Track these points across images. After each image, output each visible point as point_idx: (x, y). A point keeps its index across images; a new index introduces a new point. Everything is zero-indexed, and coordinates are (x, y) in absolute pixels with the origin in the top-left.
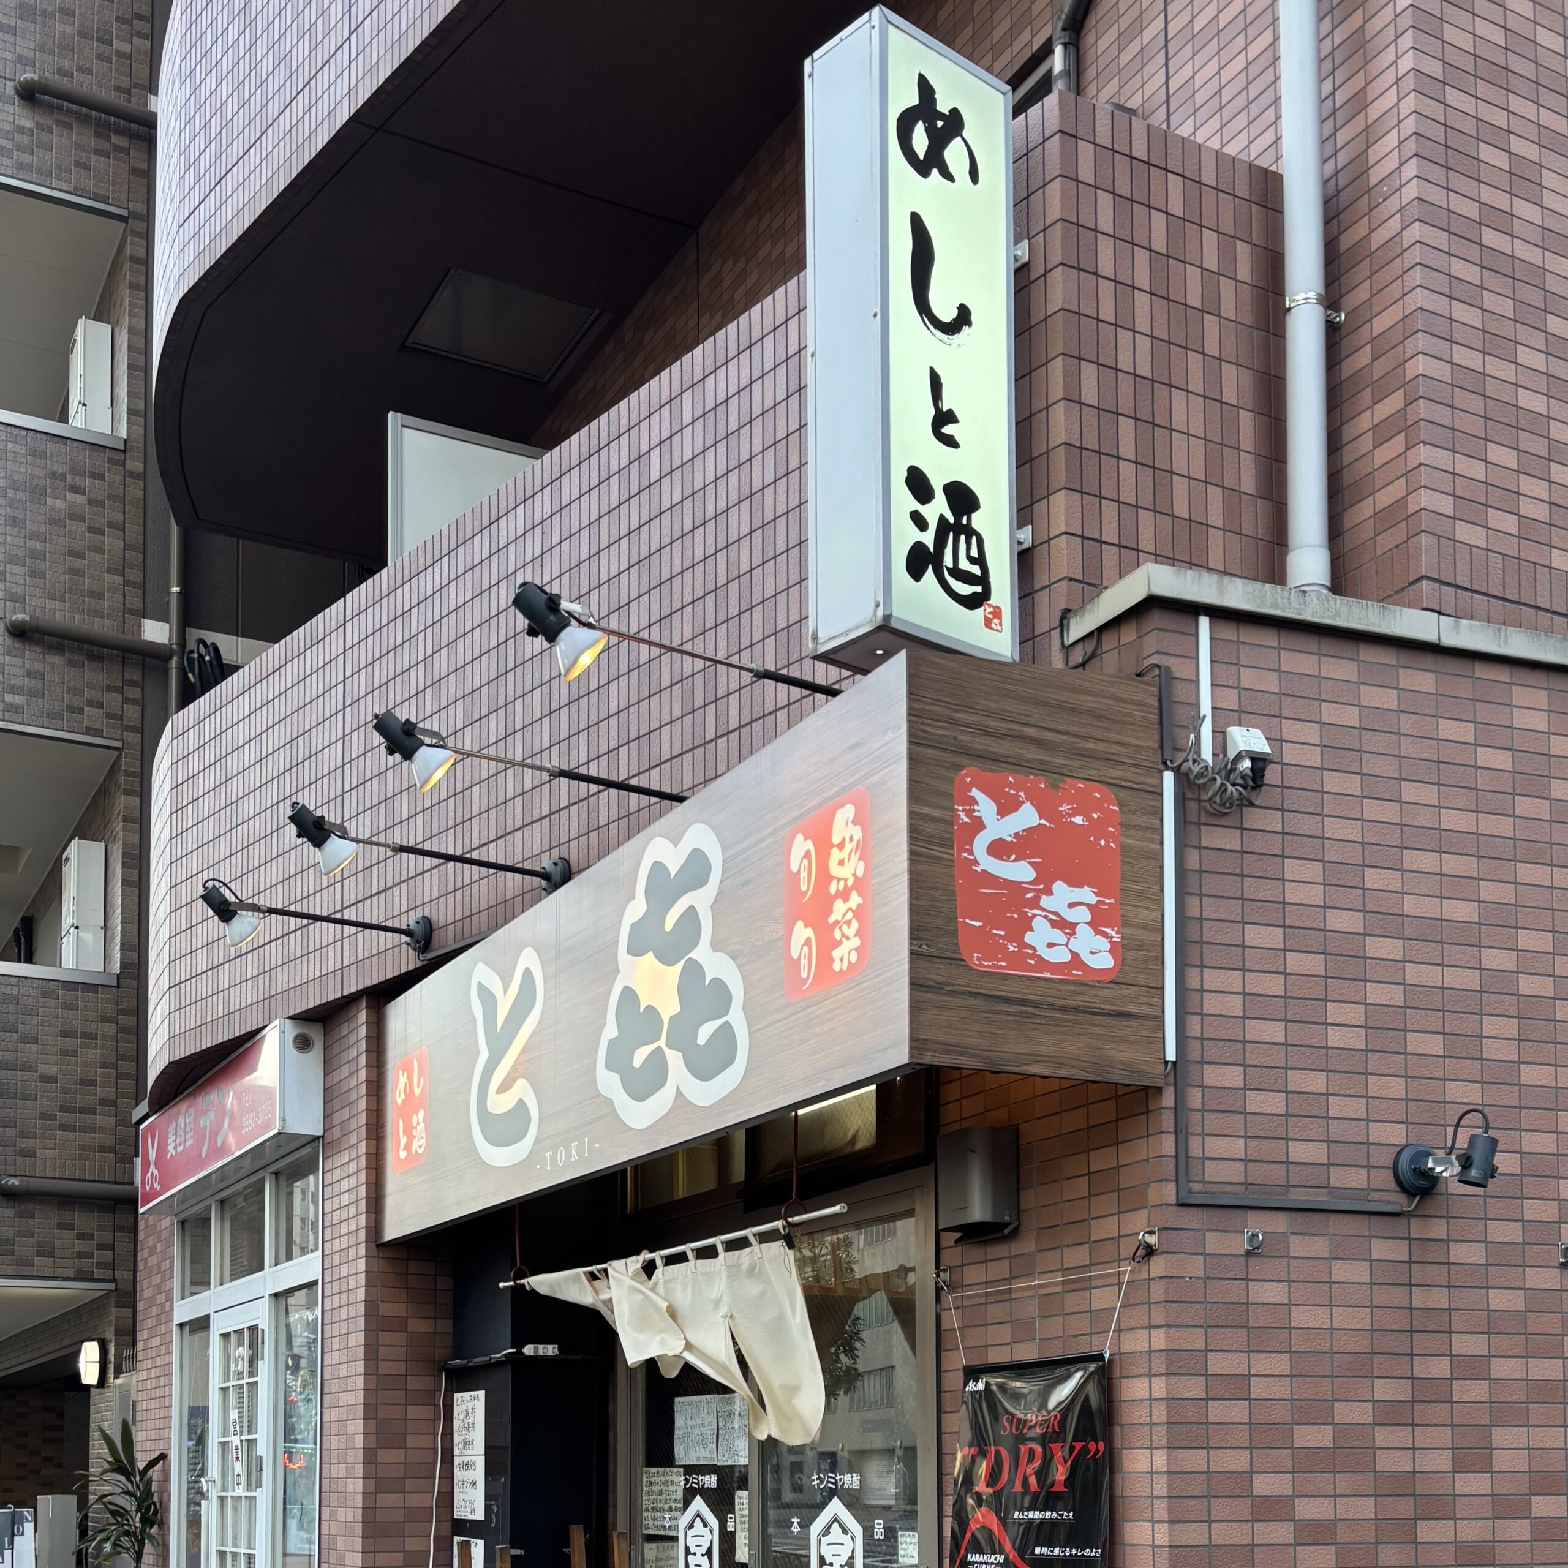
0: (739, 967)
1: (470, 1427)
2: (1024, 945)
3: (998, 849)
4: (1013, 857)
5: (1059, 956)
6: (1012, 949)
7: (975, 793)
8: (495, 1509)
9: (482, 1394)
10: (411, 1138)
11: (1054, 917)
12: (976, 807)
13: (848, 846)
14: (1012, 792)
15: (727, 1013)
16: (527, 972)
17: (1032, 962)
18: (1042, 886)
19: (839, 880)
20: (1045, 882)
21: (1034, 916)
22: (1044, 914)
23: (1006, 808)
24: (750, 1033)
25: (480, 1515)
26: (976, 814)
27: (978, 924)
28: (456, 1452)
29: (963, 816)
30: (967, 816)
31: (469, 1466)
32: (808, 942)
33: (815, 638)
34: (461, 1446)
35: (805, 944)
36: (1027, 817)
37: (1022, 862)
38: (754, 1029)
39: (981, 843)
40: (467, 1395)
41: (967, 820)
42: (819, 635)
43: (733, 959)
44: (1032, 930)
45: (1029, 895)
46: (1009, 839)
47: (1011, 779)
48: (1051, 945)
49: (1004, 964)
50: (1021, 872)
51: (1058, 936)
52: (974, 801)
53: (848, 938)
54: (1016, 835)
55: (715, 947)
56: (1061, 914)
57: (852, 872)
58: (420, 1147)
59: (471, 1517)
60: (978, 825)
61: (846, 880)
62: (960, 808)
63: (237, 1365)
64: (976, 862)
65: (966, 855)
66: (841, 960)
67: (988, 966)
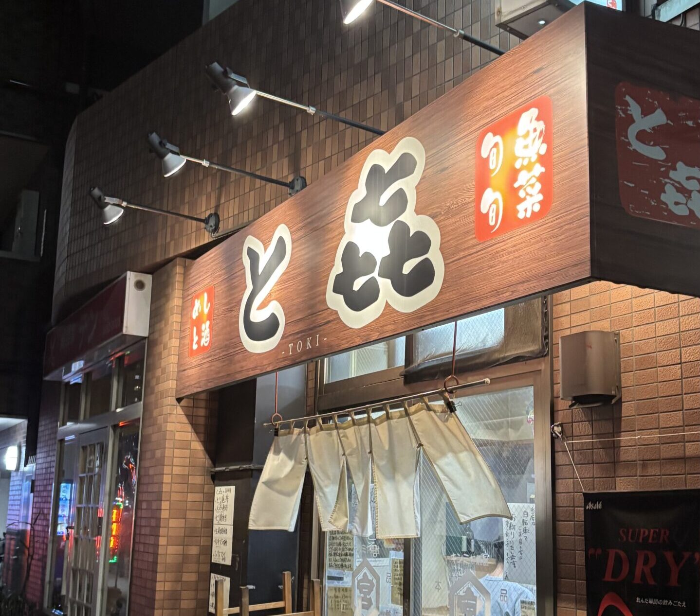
0: (437, 223)
1: (224, 508)
2: (660, 202)
3: (642, 136)
4: (652, 143)
5: (681, 211)
6: (653, 203)
7: (628, 98)
8: (238, 559)
9: (233, 488)
10: (200, 337)
11: (678, 185)
12: (629, 108)
13: (532, 135)
14: (650, 100)
15: (426, 252)
16: (281, 240)
17: (666, 214)
18: (670, 164)
19: (523, 158)
20: (671, 162)
21: (666, 183)
22: (672, 182)
23: (647, 111)
24: (445, 265)
25: (228, 562)
26: (629, 112)
27: (632, 185)
28: (215, 522)
29: (621, 113)
30: (624, 113)
31: (224, 531)
32: (495, 202)
33: (500, 12)
34: (218, 519)
35: (493, 203)
36: (659, 118)
37: (658, 148)
38: (449, 261)
39: (632, 131)
40: (223, 488)
41: (623, 116)
42: (503, 10)
43: (433, 218)
44: (665, 192)
45: (663, 169)
46: (649, 131)
47: (649, 92)
48: (677, 203)
49: (649, 213)
50: (657, 153)
51: (681, 198)
52: (627, 104)
53: (531, 196)
54: (653, 129)
55: (418, 211)
56: (682, 183)
57: (536, 151)
58: (206, 342)
59: (222, 562)
60: (630, 120)
61: (530, 158)
62: (619, 107)
63: (90, 464)
64: (629, 144)
65: (623, 138)
66: (526, 210)
67: (638, 214)
